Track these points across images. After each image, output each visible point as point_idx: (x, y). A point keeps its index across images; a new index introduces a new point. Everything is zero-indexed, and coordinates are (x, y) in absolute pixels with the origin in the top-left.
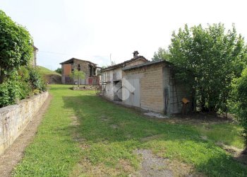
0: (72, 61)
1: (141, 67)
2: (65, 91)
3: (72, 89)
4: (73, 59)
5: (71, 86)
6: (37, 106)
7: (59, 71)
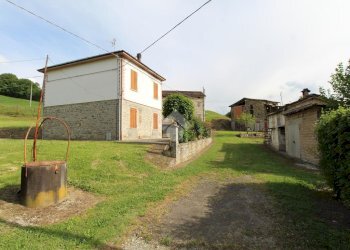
0: (242, 102)
1: (300, 111)
2: (230, 138)
3: (239, 136)
4: (244, 99)
5: (238, 133)
6: (200, 148)
7: (229, 115)
